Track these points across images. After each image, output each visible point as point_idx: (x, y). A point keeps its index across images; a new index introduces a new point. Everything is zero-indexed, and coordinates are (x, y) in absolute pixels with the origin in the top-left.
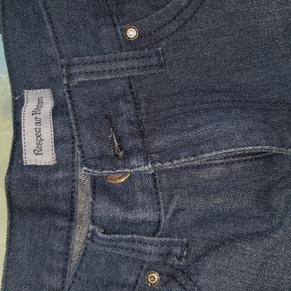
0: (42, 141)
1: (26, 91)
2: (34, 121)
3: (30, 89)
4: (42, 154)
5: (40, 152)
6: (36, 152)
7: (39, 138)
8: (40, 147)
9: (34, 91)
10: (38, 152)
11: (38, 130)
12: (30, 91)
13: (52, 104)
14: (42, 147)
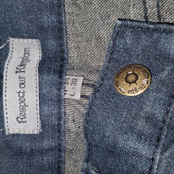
0: (26, 107)
1: (11, 39)
2: (18, 82)
3: (16, 37)
4: (25, 122)
5: (24, 120)
6: (19, 120)
7: (22, 104)
8: (24, 114)
9: (21, 40)
10: (21, 119)
11: (21, 95)
12: (17, 40)
13: (40, 57)
14: (25, 114)
